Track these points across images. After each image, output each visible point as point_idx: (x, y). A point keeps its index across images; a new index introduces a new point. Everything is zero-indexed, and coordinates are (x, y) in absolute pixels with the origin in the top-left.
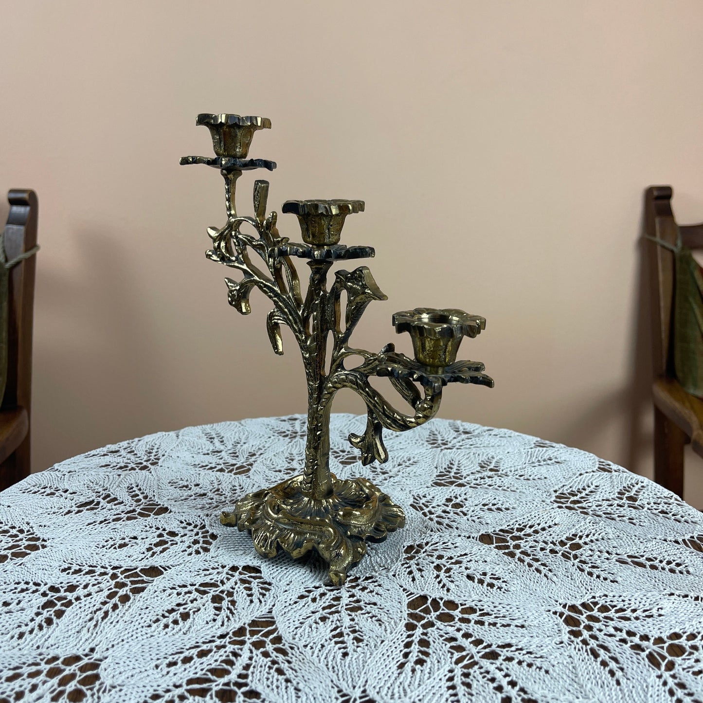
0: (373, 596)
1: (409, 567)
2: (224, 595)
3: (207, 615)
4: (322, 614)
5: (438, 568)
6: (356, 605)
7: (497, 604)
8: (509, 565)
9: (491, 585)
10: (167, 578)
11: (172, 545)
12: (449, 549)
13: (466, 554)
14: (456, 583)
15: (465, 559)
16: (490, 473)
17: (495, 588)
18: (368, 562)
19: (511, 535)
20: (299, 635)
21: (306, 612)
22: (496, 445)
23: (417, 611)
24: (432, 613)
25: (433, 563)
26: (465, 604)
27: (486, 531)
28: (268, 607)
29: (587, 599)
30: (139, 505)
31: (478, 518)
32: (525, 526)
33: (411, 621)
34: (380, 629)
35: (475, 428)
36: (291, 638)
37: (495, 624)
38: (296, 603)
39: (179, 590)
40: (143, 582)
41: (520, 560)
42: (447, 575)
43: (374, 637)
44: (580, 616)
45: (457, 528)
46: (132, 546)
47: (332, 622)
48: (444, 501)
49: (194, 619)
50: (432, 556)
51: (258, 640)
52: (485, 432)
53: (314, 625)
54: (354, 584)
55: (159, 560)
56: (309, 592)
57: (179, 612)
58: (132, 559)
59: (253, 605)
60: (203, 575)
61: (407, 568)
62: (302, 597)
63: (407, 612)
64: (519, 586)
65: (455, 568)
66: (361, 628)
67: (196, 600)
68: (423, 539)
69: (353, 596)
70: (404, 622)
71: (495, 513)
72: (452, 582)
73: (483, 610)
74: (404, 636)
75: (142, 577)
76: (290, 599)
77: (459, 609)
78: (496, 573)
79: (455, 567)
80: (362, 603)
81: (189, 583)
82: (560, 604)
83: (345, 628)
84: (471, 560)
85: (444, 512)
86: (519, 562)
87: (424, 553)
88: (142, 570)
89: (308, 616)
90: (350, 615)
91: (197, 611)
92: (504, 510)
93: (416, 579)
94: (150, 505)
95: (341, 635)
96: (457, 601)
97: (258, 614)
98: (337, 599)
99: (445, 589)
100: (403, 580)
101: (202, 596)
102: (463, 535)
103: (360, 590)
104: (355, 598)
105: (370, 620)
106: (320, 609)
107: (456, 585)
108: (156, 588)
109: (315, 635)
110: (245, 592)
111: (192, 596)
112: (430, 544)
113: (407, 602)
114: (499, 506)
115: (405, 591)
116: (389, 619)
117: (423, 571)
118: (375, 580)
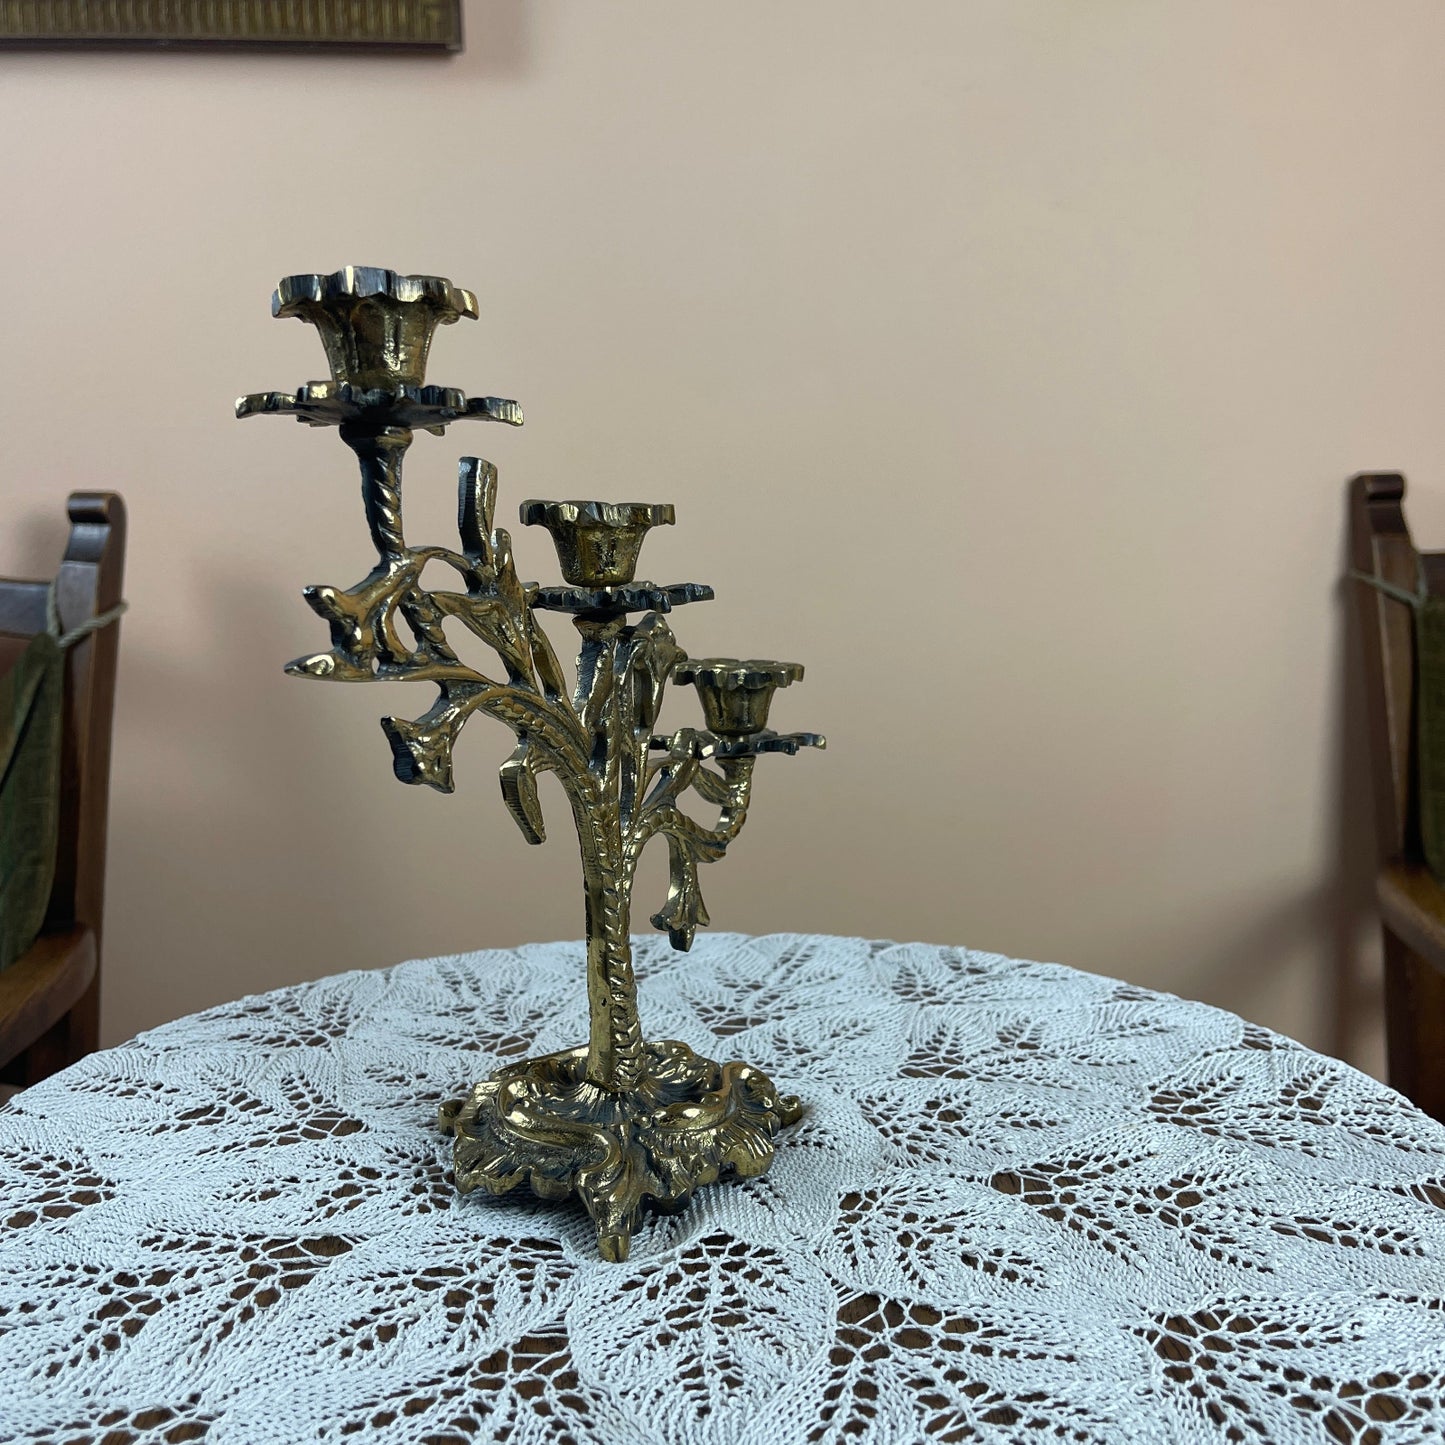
0: (771, 1294)
1: (849, 1237)
2: (473, 1291)
3: (432, 1331)
4: (663, 1328)
5: (905, 1239)
6: (734, 1311)
7: (1020, 1313)
8: (1049, 1236)
9: (1011, 1276)
10: (359, 1259)
11: (369, 1194)
12: (929, 1201)
13: (962, 1213)
14: (939, 1270)
15: (959, 1223)
16: (1023, 1052)
17: (1019, 1281)
19: (1056, 1176)
20: (612, 1371)
21: (632, 1320)
22: (1035, 996)
23: (857, 1326)
24: (887, 1329)
25: (895, 1229)
26: (956, 1314)
27: (1007, 1166)
28: (557, 1309)
30: (305, 1115)
31: (992, 1141)
32: (1087, 1158)
33: (843, 1344)
34: (778, 1361)
36: (596, 1378)
37: (1012, 1353)
38: (616, 1298)
39: (380, 1281)
40: (309, 1265)
41: (1074, 1225)
42: (923, 1253)
43: (765, 1375)
44: (1191, 1338)
45: (948, 1161)
46: (288, 1195)
47: (683, 1345)
48: (922, 1107)
49: (405, 1338)
50: (895, 1215)
51: (529, 1379)
53: (645, 1352)
54: (737, 1259)
55: (342, 1224)
57: (376, 1324)
58: (287, 1220)
59: (528, 1306)
60: (432, 1253)
61: (844, 1239)
62: (630, 1286)
63: (837, 1328)
64: (1068, 1277)
65: (938, 1240)
66: (740, 1359)
67: (412, 1300)
68: (879, 1181)
69: (730, 1290)
70: (828, 1347)
71: (1027, 1132)
72: (932, 1267)
73: (990, 1324)
74: (827, 1375)
75: (306, 1255)
76: (605, 1293)
77: (942, 1322)
78: (1022, 1251)
79: (938, 1238)
80: (747, 1309)
81: (402, 1268)
82: (1151, 1315)
83: (708, 1358)
84: (973, 1225)
85: (923, 1127)
86: (1070, 1230)
87: (878, 1208)
88: (306, 1243)
89: (635, 1330)
90: (719, 1332)
91: (412, 1323)
92: (1044, 1124)
93: (860, 1262)
94: (326, 1114)
95: (698, 1372)
96: (938, 1307)
97: (535, 1324)
98: (699, 1294)
99: (917, 1281)
100: (834, 1262)
101: (425, 1293)
102: (958, 1173)
103: (746, 1276)
104: (735, 1297)
105: (759, 1342)
106: (662, 1317)
107: (938, 1275)
108: (333, 1277)
109: (646, 1371)
110: (518, 1283)
111: (405, 1294)
112: (890, 1192)
113: (838, 1307)
114: (1036, 1117)
115: (836, 1286)
116: (799, 1341)
117: (876, 1245)
118: (778, 1258)
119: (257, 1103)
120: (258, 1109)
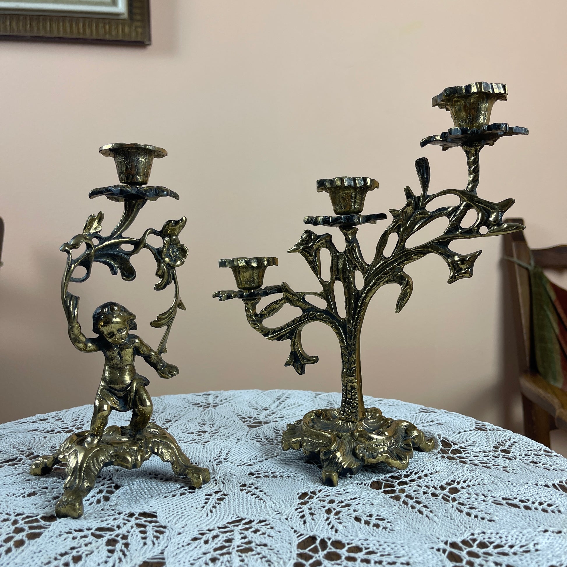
0: (265, 538)
1: (302, 511)
2: (119, 539)
3: (100, 558)
4: (212, 555)
5: (329, 511)
6: (247, 546)
7: (382, 543)
8: (393, 507)
9: (377, 526)
12: (340, 494)
13: (355, 498)
14: (344, 524)
15: (353, 503)
17: (381, 528)
18: (263, 508)
19: (398, 481)
21: (197, 553)
22: (385, 411)
23: (306, 551)
24: (320, 553)
25: (324, 507)
26: (351, 544)
27: (378, 478)
28: (160, 548)
29: (467, 536)
32: (411, 473)
33: (300, 560)
35: (367, 399)
37: (380, 562)
38: (189, 544)
39: (75, 534)
40: (40, 527)
41: (405, 503)
42: (337, 517)
44: (461, 552)
47: (222, 562)
49: (86, 561)
50: (324, 501)
52: (376, 402)
54: (247, 526)
56: (203, 534)
57: (72, 555)
58: (36, 506)
59: (146, 547)
60: (99, 521)
61: (300, 512)
62: (195, 539)
63: (297, 552)
64: (403, 526)
65: (344, 511)
67: (91, 543)
68: (317, 487)
69: (245, 538)
70: (293, 562)
72: (340, 523)
73: (368, 548)
75: (42, 523)
76: (184, 541)
77: (346, 548)
78: (381, 514)
80: (253, 545)
81: (86, 527)
82: (442, 542)
84: (359, 504)
86: (403, 505)
87: (317, 498)
88: (42, 517)
89: (199, 557)
90: (240, 556)
91: (90, 554)
93: (307, 522)
96: (344, 541)
97: (150, 555)
98: (229, 541)
99: (334, 530)
100: (295, 523)
101: (97, 540)
103: (252, 532)
104: (246, 540)
105: (259, 560)
106: (212, 550)
107: (344, 526)
108: (52, 534)
110: (140, 535)
111: (87, 540)
113: (297, 542)
115: (296, 533)
116: (279, 559)
117: (315, 514)
118: (268, 523)
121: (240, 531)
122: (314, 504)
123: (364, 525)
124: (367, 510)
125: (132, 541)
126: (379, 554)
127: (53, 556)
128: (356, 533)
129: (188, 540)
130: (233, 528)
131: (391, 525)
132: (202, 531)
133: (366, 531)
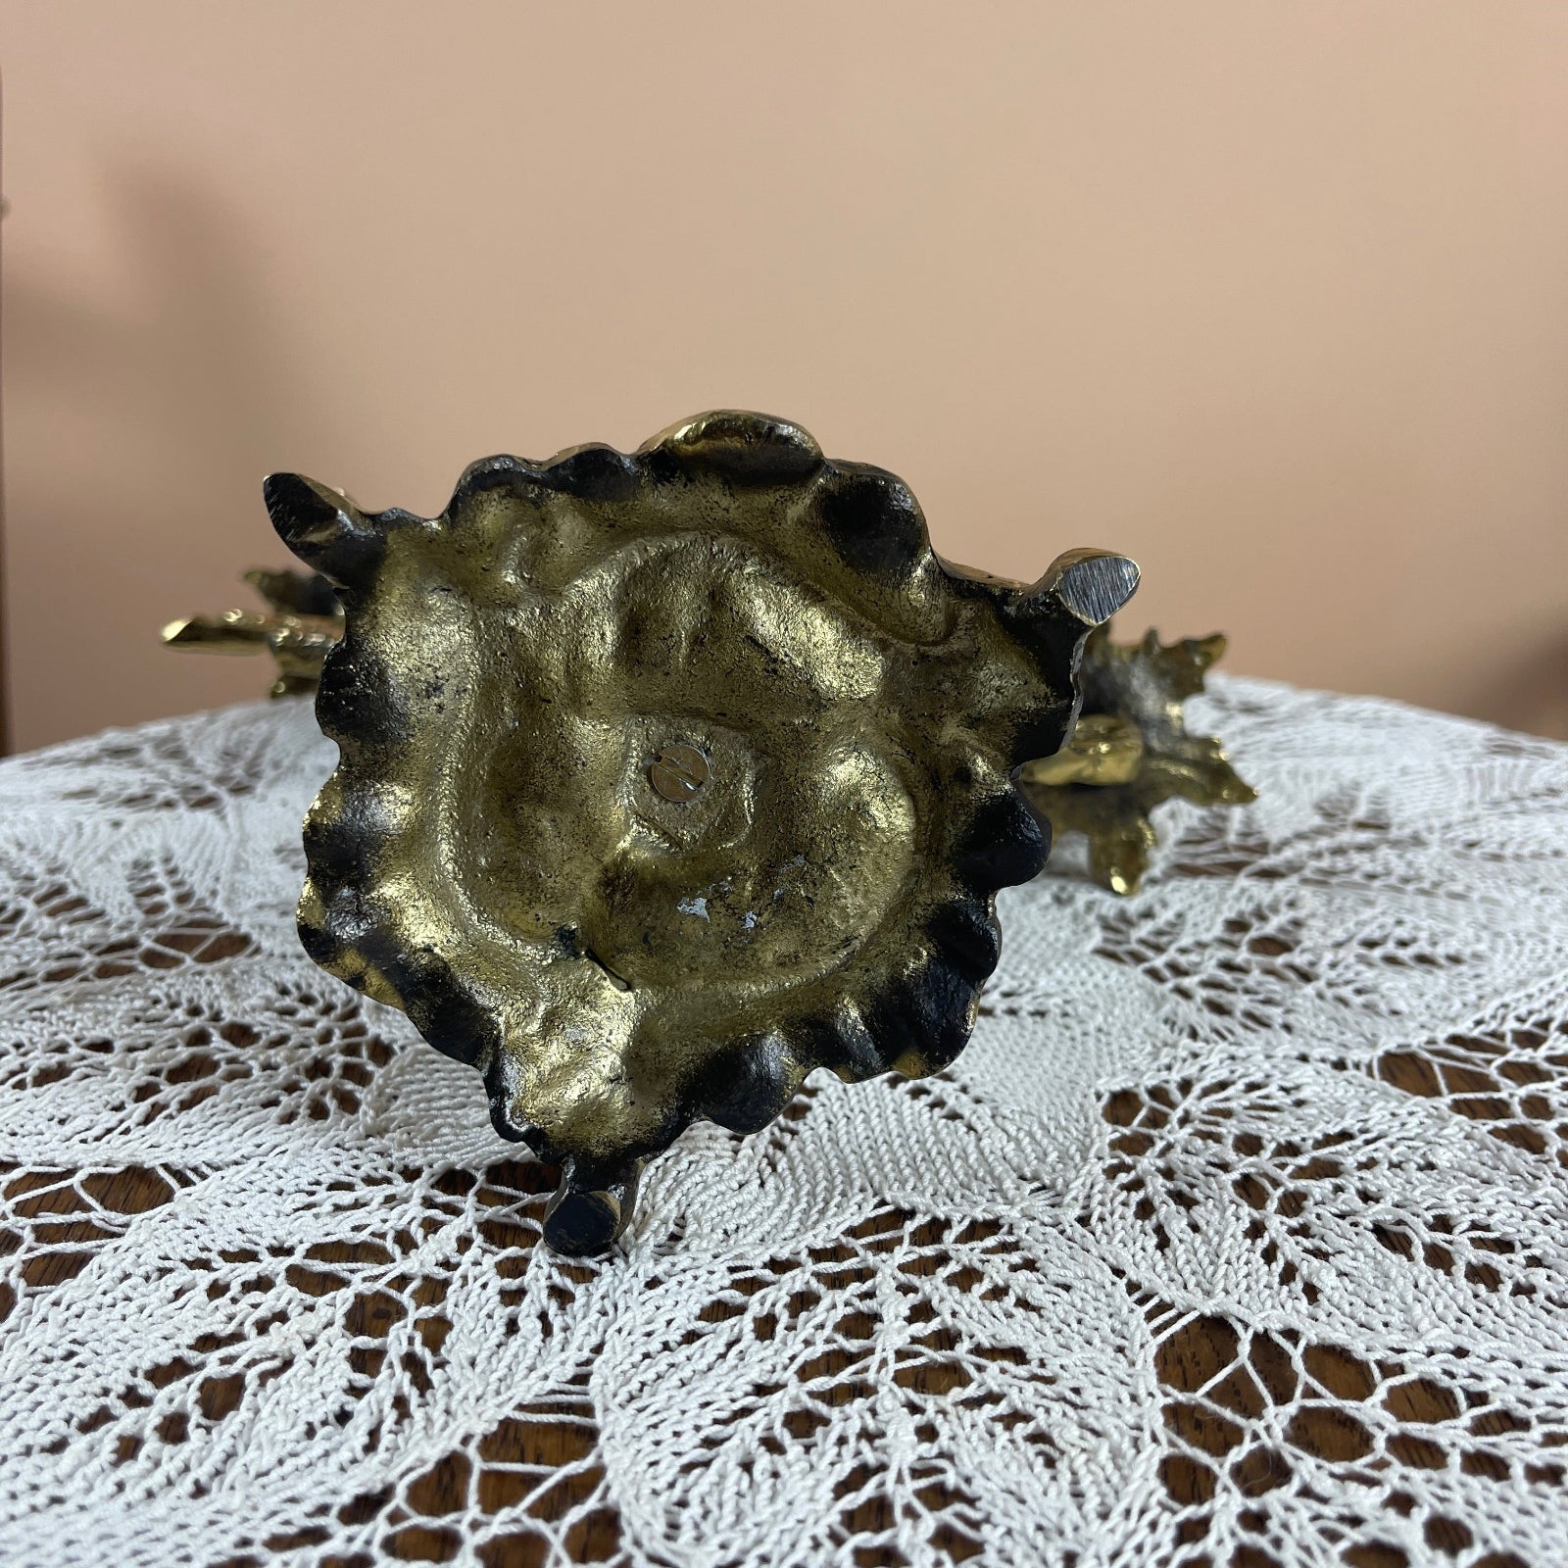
0: (1009, 1315)
1: (1137, 1184)
2: (405, 1298)
3: (316, 1394)
4: (796, 1400)
5: (1250, 1189)
6: (940, 1356)
7: (1538, 1374)
8: (1532, 1188)
9: (1486, 1277)
10: (184, 1220)
11: (230, 1077)
12: (1274, 1109)
13: (1346, 1136)
14: (1343, 1262)
16: (1363, 837)
17: (1506, 1290)
18: (972, 1159)
19: (1499, 1061)
20: (695, 1510)
21: (729, 1385)
23: (1199, 1396)
24: (1271, 1410)
25: (1225, 1167)
27: (1401, 1040)
28: (574, 1356)
30: (154, 925)
31: (1358, 992)
32: (1544, 1025)
33: (1186, 1449)
34: (1053, 1491)
36: (660, 1527)
38: (691, 1337)
39: (224, 1270)
40: (87, 1231)
42: (1294, 1222)
43: (1031, 1530)
45: (1288, 1028)
46: (84, 1077)
47: (842, 1441)
48: (1218, 930)
49: (257, 1412)
50: (1218, 1138)
51: (514, 1529)
53: (764, 1461)
54: (929, 1251)
55: (166, 1140)
56: (751, 1286)
57: (198, 1378)
58: (68, 1129)
59: (515, 1343)
60: (327, 1207)
61: (1128, 1188)
62: (718, 1311)
63: (1162, 1401)
65: (1317, 1194)
66: (968, 1480)
67: (282, 1317)
68: (1169, 1068)
69: (924, 1311)
70: (1153, 1455)
71: (1417, 975)
72: (1322, 1256)
73: (1484, 1398)
74: (1167, 1535)
75: (88, 1208)
76: (669, 1322)
77: (1381, 1393)
78: (1492, 1220)
79: (1320, 1188)
80: (962, 1350)
81: (266, 1242)
83: (900, 1480)
85: (1227, 966)
87: (1181, 1124)
88: (94, 1182)
89: (736, 1406)
90: (914, 1409)
91: (276, 1373)
92: (1443, 961)
93: (1175, 1241)
94: (192, 924)
95: (878, 1513)
96: (1359, 1350)
97: (529, 1389)
98: (861, 1324)
99: (1298, 1286)
100: (1123, 1241)
101: (309, 1299)
102: (1316, 1053)
103: (951, 1280)
104: (935, 1325)
105: (1003, 1436)
106: (790, 1376)
107: (1341, 1274)
108: (129, 1261)
109: (765, 1513)
110: (497, 1283)
111: (269, 1302)
112: (1197, 1090)
113: (1152, 1347)
114: (1422, 947)
115: (1137, 1295)
116: (1088, 1435)
117: (1197, 1203)
118: (1011, 1239)
119: (80, 902)
120: (78, 912)
121: (899, 1275)
122: (1179, 1149)
123: (1429, 1271)
124: (1417, 1193)
125: (460, 1310)
126: (1538, 1432)
127: (119, 1383)
128: (1406, 1310)
129: (685, 1317)
130: (871, 1259)
131: (1549, 1278)
132: (747, 1268)
133: (1446, 1307)
